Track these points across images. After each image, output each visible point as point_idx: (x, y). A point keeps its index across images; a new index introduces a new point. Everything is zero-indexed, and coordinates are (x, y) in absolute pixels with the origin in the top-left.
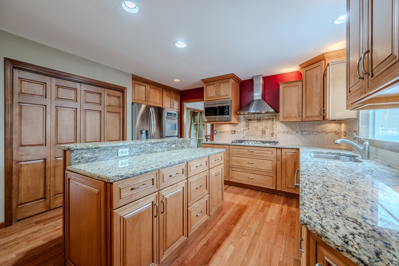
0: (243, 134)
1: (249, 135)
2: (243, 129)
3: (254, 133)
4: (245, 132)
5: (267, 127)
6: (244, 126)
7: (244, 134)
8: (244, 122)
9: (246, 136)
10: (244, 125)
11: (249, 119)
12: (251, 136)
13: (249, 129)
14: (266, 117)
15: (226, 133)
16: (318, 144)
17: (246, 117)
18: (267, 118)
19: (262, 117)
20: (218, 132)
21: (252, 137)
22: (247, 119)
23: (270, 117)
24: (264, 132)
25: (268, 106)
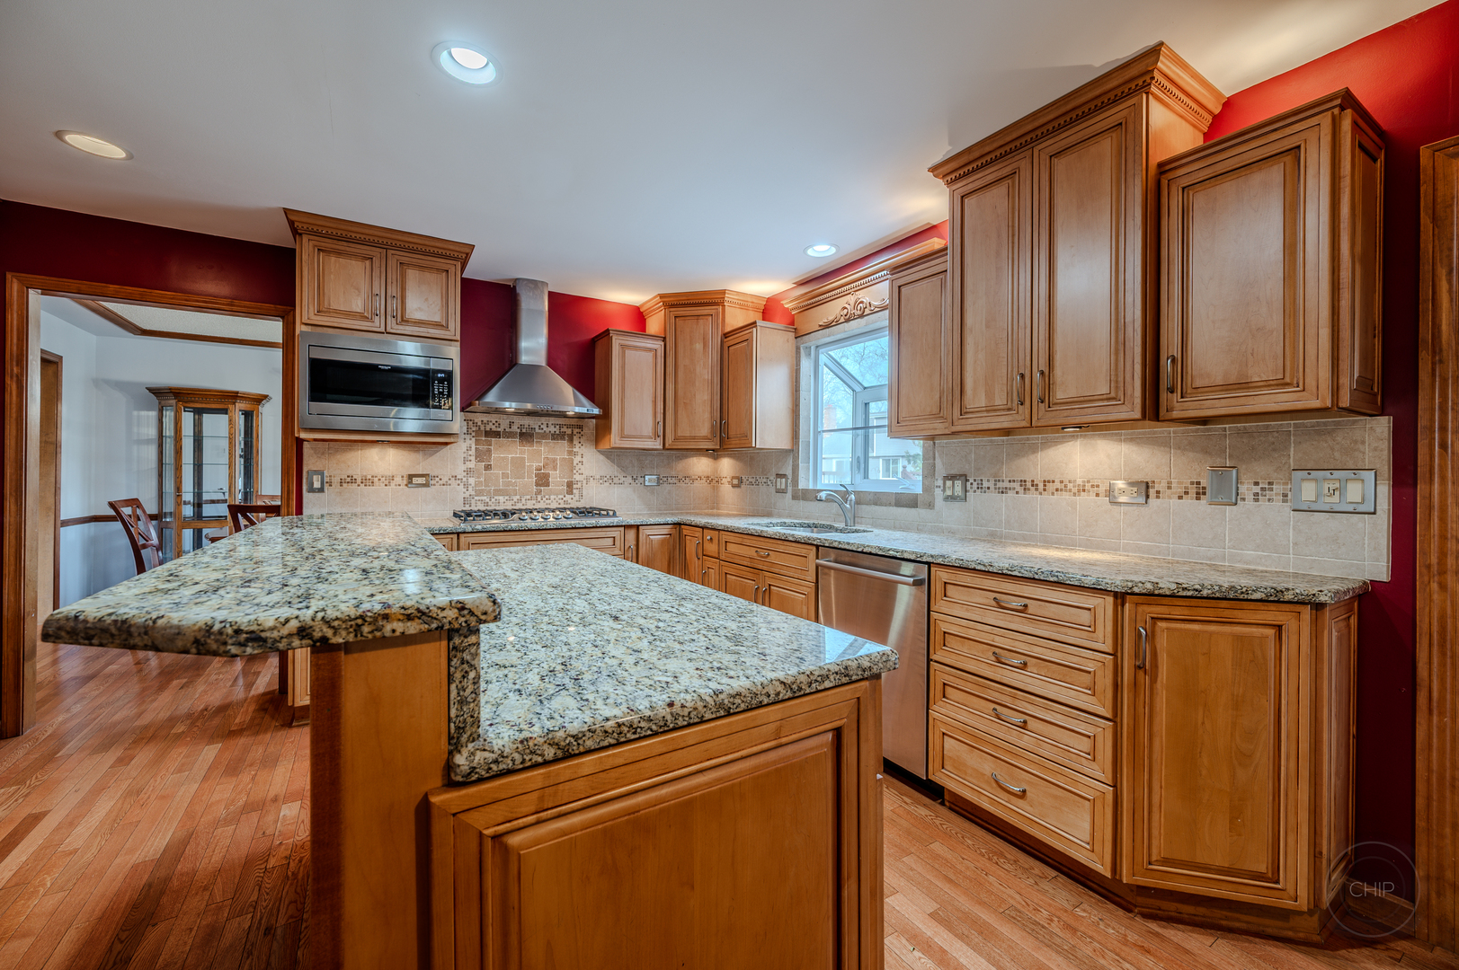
0: (466, 486)
1: (489, 491)
2: (463, 467)
3: (508, 484)
4: (472, 481)
5: (554, 461)
6: (470, 458)
7: (470, 489)
8: (468, 442)
9: (479, 493)
10: (470, 453)
11: (488, 429)
12: (498, 492)
13: (488, 467)
14: (552, 429)
15: (379, 487)
16: (677, 509)
17: (479, 423)
18: (553, 432)
19: (537, 428)
20: (336, 480)
21: (501, 498)
22: (482, 428)
23: (564, 429)
24: (543, 480)
25: (568, 390)
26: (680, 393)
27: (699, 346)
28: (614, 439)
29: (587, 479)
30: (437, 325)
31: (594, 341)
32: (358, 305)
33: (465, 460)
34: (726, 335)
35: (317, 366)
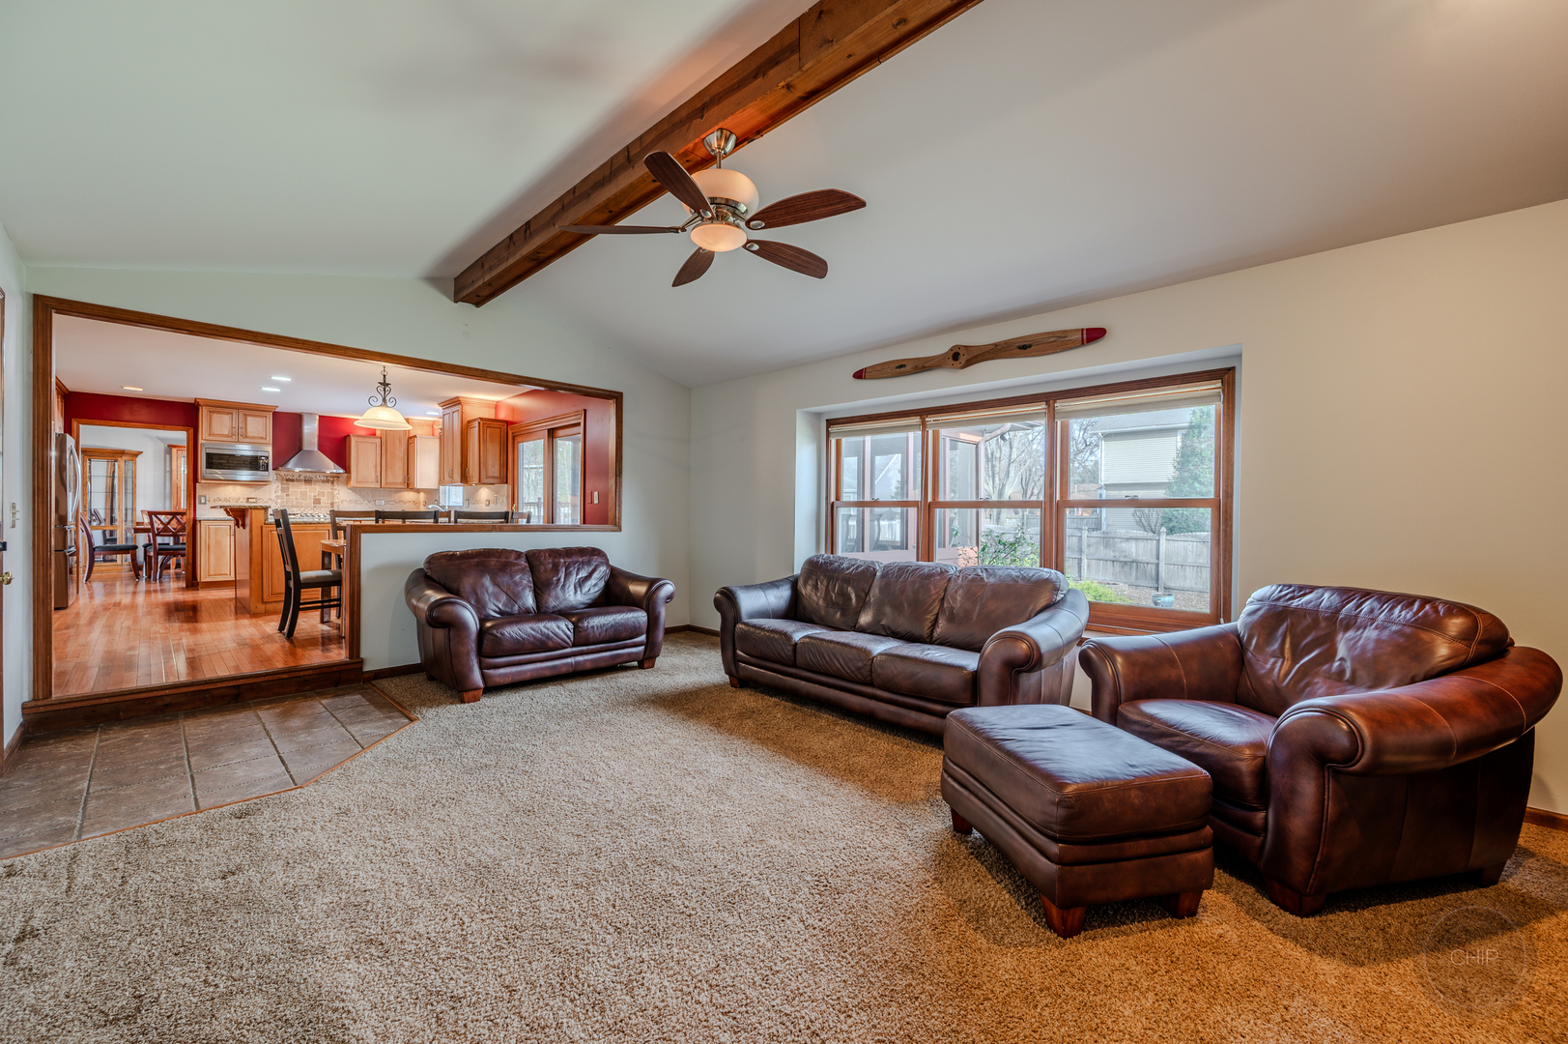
0: (276, 503)
1: (288, 506)
2: (275, 495)
3: (298, 503)
4: (279, 501)
5: (324, 492)
6: (278, 490)
7: (278, 504)
8: (277, 484)
10: (278, 488)
11: (287, 479)
12: (293, 506)
13: (287, 495)
14: (322, 478)
15: (233, 502)
17: (283, 476)
19: (313, 478)
20: (211, 500)
21: (295, 509)
22: (285, 478)
23: (329, 478)
24: (317, 501)
25: (331, 464)
26: (388, 462)
27: (397, 442)
28: (353, 483)
29: (342, 502)
30: (262, 438)
31: (345, 437)
32: (226, 432)
33: (276, 492)
34: (410, 438)
35: (208, 455)
